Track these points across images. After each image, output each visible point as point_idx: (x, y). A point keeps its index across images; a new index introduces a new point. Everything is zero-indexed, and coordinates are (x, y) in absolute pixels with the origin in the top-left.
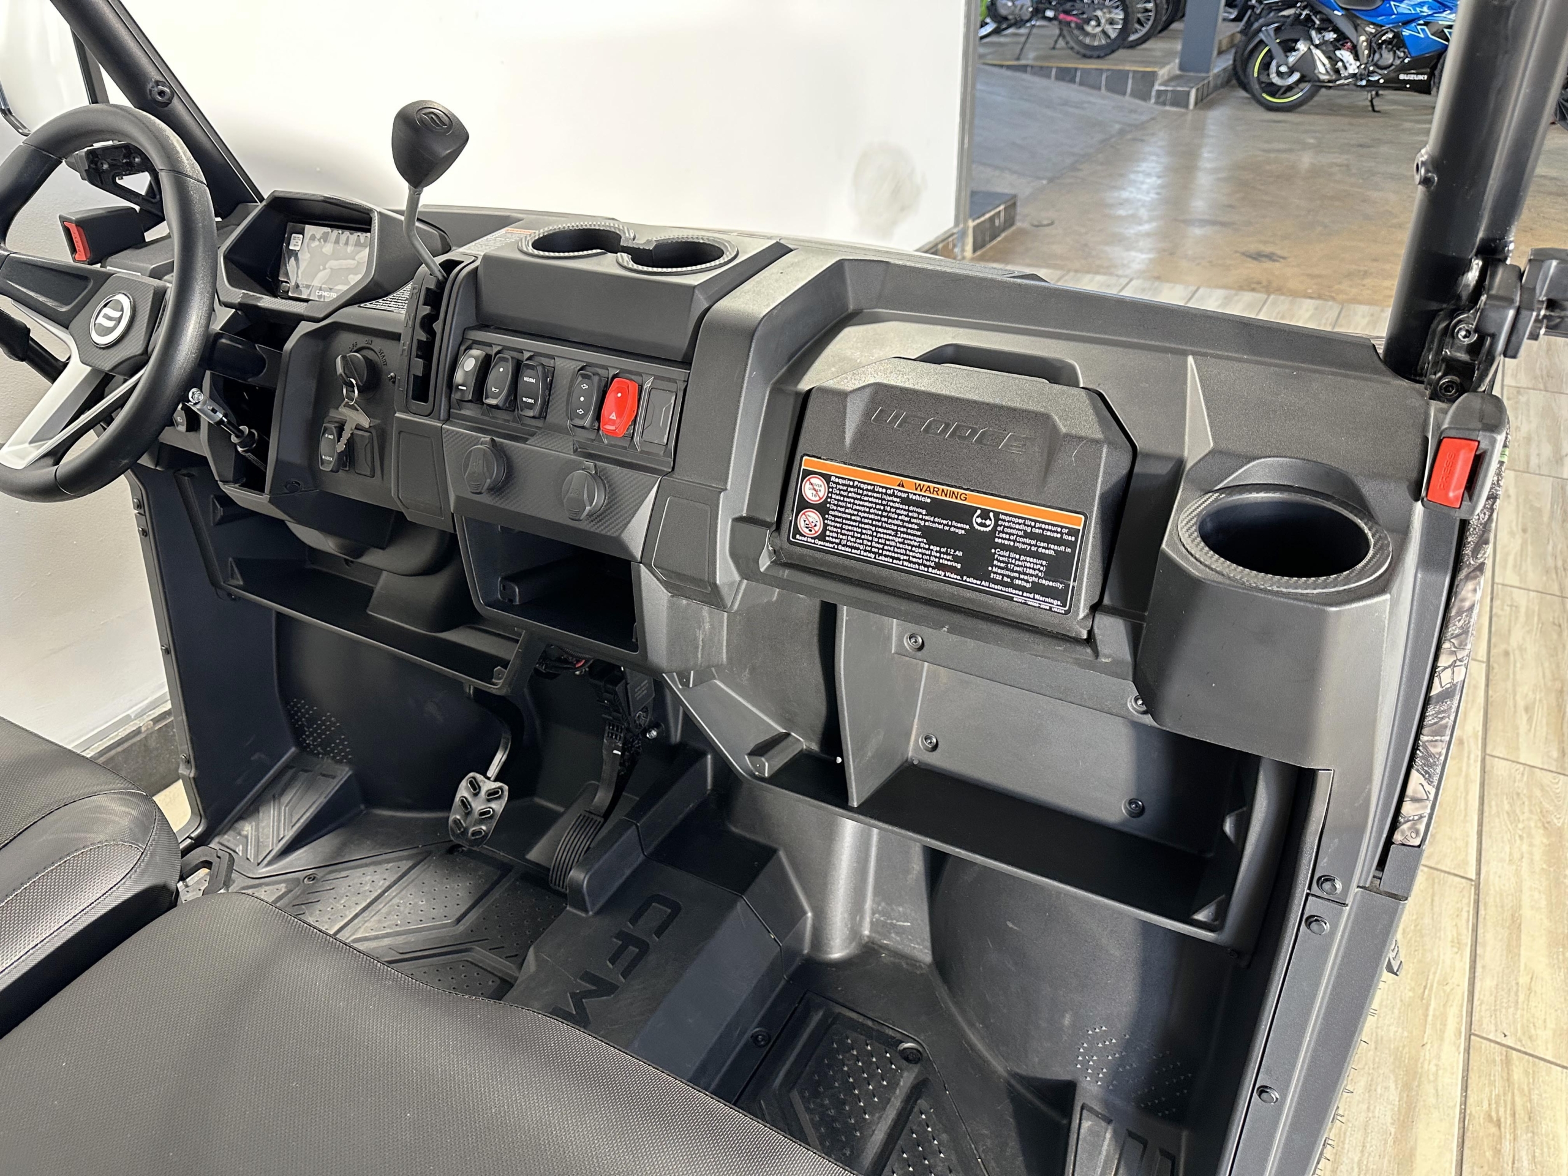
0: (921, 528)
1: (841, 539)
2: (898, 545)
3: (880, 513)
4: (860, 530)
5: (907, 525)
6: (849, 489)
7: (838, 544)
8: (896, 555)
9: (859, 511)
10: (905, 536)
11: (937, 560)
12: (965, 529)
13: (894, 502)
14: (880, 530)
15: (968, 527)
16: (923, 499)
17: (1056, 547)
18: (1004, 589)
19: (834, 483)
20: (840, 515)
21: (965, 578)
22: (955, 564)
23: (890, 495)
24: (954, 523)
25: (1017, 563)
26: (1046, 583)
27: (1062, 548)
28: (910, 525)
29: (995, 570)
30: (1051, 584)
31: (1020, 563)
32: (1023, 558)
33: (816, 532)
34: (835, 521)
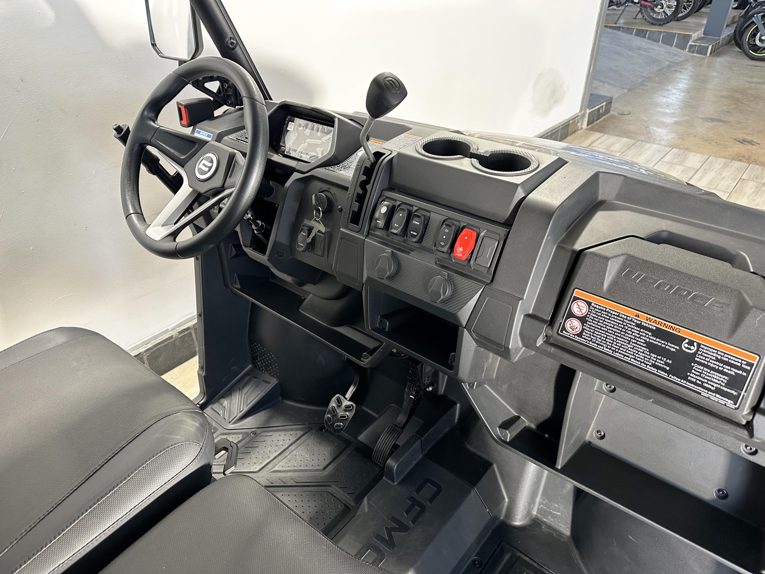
0: (646, 342)
1: (592, 339)
2: (629, 349)
3: (621, 329)
4: (605, 336)
5: (637, 339)
6: (602, 312)
7: (589, 341)
8: (627, 354)
9: (607, 325)
10: (635, 345)
11: (654, 362)
12: (676, 349)
13: (631, 324)
14: (619, 338)
15: (678, 348)
16: (651, 327)
17: (736, 371)
18: (696, 387)
19: (593, 307)
20: (594, 325)
21: (670, 375)
22: (665, 367)
23: (629, 320)
24: (669, 344)
25: (708, 374)
26: (726, 389)
27: (740, 372)
28: (639, 340)
29: (691, 375)
30: (729, 390)
31: (710, 375)
32: (712, 372)
33: (576, 332)
34: (590, 328)
